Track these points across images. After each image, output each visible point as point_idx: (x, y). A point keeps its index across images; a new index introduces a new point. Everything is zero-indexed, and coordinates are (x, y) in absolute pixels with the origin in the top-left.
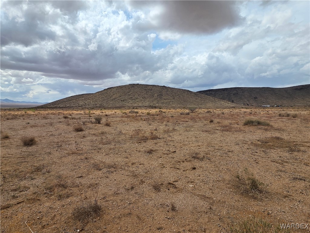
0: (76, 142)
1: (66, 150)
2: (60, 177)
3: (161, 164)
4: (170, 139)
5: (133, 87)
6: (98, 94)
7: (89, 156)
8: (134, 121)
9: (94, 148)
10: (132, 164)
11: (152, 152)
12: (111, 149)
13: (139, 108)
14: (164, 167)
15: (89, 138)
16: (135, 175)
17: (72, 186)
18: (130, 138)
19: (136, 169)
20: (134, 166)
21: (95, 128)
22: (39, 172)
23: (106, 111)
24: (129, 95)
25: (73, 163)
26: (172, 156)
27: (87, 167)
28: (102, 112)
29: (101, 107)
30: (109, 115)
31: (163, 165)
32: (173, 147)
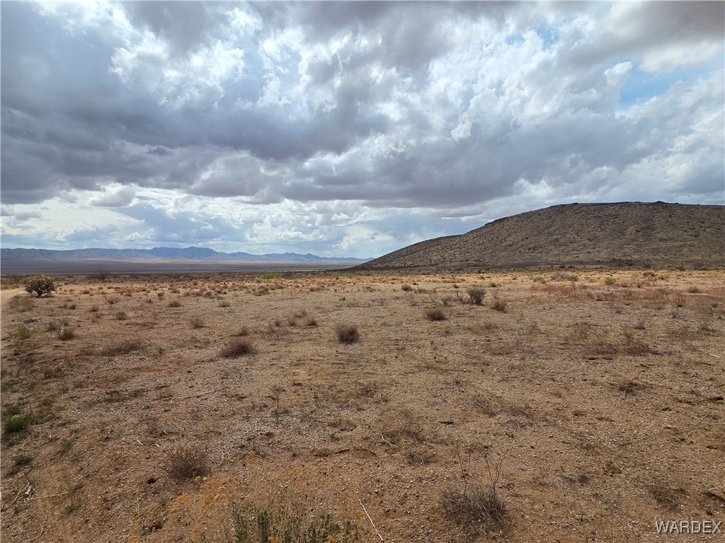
0: (432, 343)
1: (413, 358)
2: (407, 415)
3: (669, 428)
4: (694, 357)
5: (562, 212)
6: (471, 235)
7: (464, 378)
8: (568, 300)
9: (474, 361)
10: (576, 415)
11: (633, 389)
12: (512, 367)
13: (578, 267)
14: (683, 440)
15: (458, 337)
16: (588, 447)
17: (434, 441)
18: (562, 344)
19: (587, 431)
20: (581, 420)
21: (471, 314)
22: (368, 397)
23: (491, 275)
24: (549, 234)
25: (430, 388)
26: (707, 410)
27: (461, 402)
28: (483, 278)
29: (481, 267)
30: (498, 285)
31: (677, 432)
32: (710, 383)
